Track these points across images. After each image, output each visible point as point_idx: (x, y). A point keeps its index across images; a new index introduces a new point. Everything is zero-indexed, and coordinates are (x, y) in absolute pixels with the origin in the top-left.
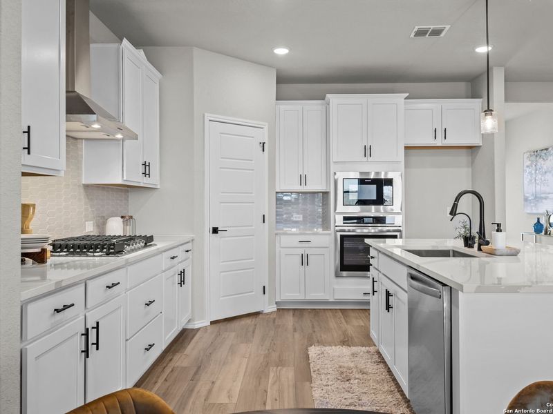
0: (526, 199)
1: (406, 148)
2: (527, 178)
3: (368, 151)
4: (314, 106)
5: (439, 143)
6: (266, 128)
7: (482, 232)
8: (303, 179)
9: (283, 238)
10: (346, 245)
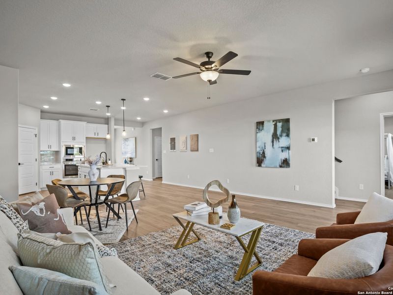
0: (123, 153)
1: (86, 138)
2: (123, 147)
3: (74, 139)
4: (54, 122)
5: (96, 137)
6: (37, 130)
7: (106, 161)
8: (50, 147)
9: (43, 166)
10: (67, 168)
